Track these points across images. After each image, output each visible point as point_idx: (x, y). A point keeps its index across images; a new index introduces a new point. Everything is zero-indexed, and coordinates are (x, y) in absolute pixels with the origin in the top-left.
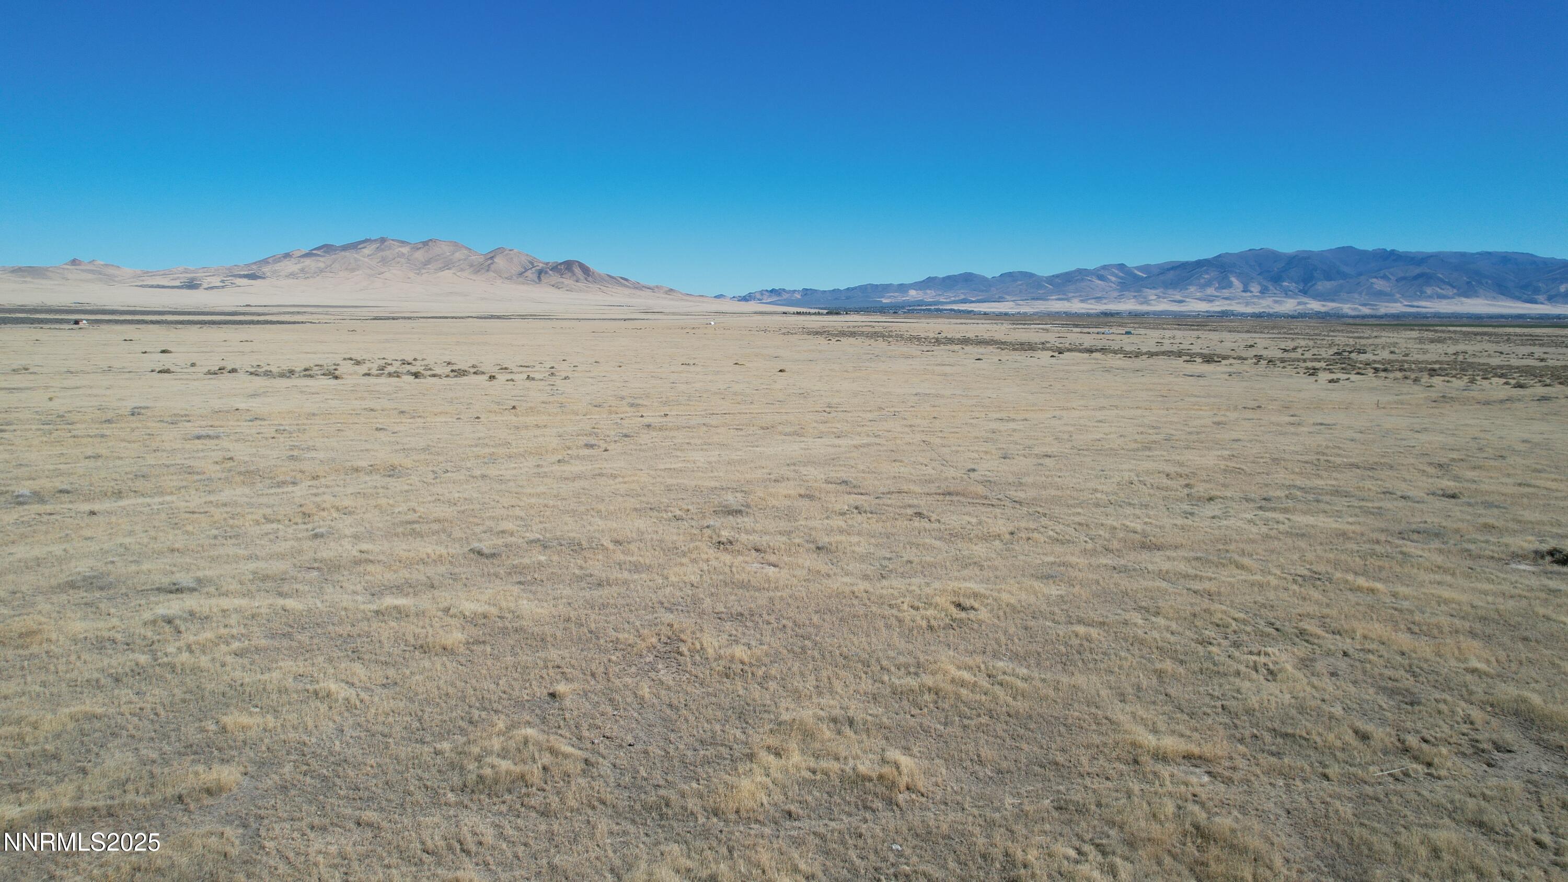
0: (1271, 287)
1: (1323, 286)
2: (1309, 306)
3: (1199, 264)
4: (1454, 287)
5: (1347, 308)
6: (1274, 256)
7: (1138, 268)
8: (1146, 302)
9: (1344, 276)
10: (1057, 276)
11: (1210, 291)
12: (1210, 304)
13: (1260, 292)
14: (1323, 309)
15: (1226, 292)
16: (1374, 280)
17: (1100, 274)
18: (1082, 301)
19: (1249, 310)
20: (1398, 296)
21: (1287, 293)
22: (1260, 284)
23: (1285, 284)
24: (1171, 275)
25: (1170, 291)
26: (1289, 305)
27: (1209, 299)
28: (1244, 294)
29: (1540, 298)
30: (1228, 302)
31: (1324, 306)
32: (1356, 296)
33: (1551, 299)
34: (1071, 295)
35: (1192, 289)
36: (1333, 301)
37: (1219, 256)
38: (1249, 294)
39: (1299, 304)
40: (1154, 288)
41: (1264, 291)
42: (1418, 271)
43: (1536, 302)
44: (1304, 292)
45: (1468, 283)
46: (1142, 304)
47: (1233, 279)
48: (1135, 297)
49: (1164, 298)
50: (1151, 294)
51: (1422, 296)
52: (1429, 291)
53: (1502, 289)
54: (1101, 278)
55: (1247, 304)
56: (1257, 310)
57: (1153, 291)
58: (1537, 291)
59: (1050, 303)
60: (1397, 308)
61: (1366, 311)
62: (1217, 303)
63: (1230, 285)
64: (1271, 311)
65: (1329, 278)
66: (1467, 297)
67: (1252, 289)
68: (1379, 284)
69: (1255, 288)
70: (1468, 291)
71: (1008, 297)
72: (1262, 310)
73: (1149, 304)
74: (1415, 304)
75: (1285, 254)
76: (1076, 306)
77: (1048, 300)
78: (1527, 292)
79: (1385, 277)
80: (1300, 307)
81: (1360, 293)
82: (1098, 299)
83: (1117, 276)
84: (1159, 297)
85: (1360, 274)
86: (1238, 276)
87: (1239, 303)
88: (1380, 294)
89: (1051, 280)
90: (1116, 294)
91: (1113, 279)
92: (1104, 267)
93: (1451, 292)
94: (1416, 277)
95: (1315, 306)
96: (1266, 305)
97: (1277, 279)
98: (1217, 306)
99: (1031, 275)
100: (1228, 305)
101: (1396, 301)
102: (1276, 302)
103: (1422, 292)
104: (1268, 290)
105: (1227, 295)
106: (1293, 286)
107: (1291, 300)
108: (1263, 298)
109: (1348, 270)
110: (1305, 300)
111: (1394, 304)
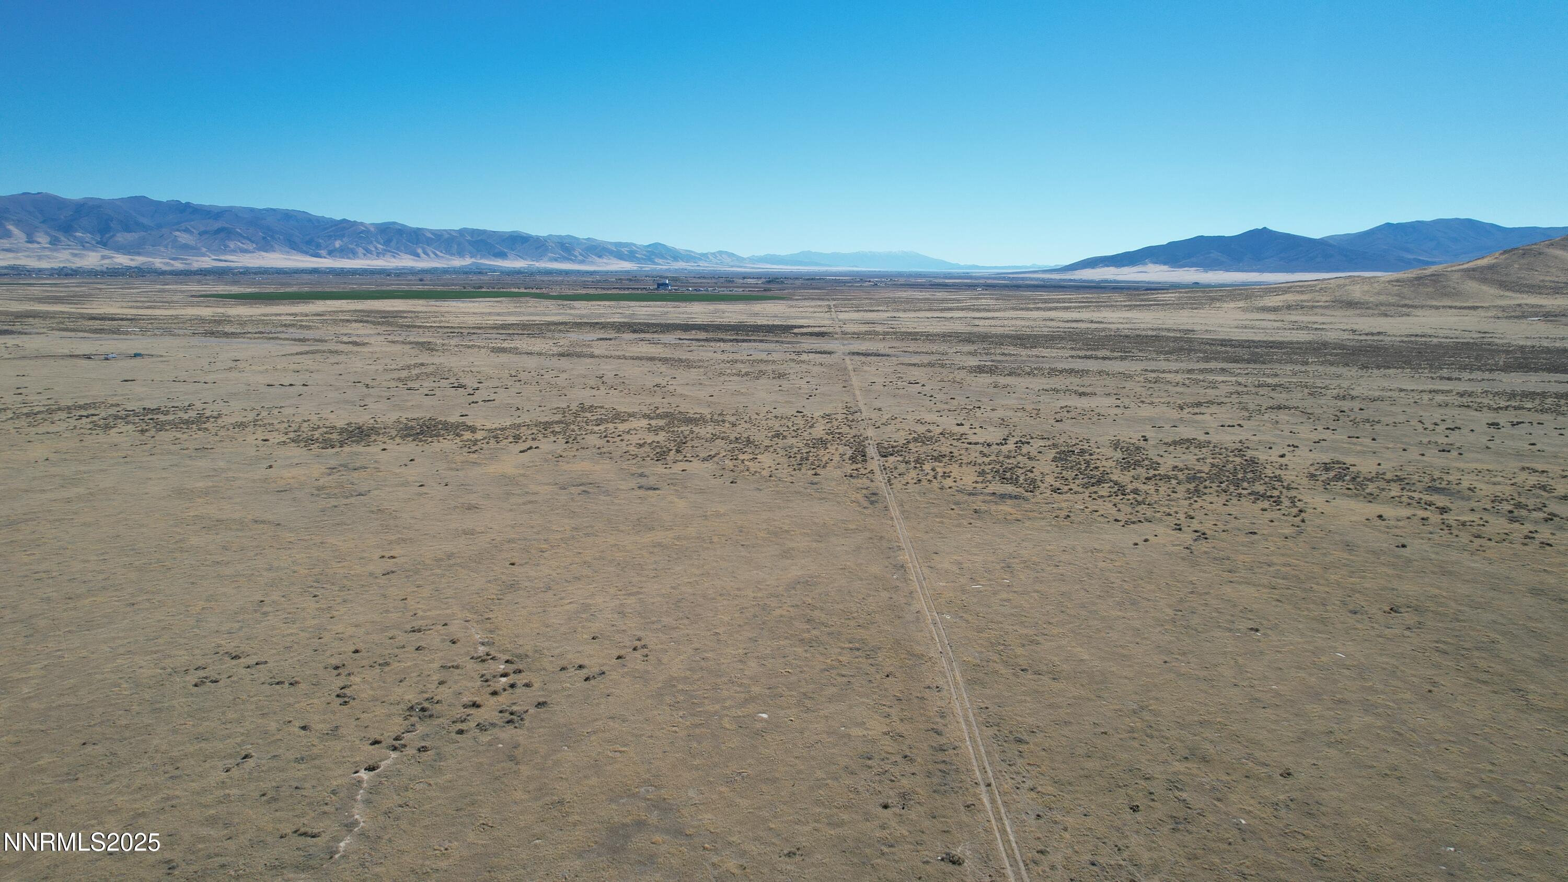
0: (63, 238)
1: (122, 237)
2: (115, 260)
4: (253, 242)
5: (158, 263)
6: (59, 203)
9: (145, 228)
13: (50, 243)
14: (133, 264)
15: (6, 243)
16: (177, 233)
19: (44, 265)
20: (204, 250)
21: (83, 244)
22: (47, 233)
23: (78, 234)
26: (92, 259)
28: (30, 245)
29: (323, 252)
30: (13, 255)
31: (132, 260)
32: (162, 249)
33: (331, 253)
36: (139, 254)
38: (36, 246)
39: (103, 257)
41: (54, 242)
42: (217, 225)
43: (319, 256)
44: (104, 244)
45: (264, 238)
47: (11, 228)
51: (226, 250)
52: (232, 245)
53: (293, 245)
55: (40, 258)
56: (56, 265)
58: (318, 246)
60: (207, 262)
61: (178, 265)
62: (0, 256)
63: (8, 235)
64: (74, 266)
65: (127, 229)
66: (266, 251)
67: (39, 240)
68: (184, 238)
69: (43, 239)
70: (265, 245)
72: (62, 265)
74: (223, 258)
75: (70, 201)
78: (309, 245)
79: (186, 230)
80: (107, 261)
81: (166, 246)
85: (159, 226)
86: (19, 223)
87: (28, 257)
88: (186, 247)
93: (251, 246)
94: (219, 231)
95: (123, 260)
96: (63, 258)
97: (67, 228)
98: (1, 260)
100: (15, 258)
101: (204, 255)
102: (75, 255)
103: (226, 246)
104: (59, 241)
105: (8, 246)
106: (88, 237)
107: (94, 254)
108: (56, 250)
109: (145, 221)
110: (107, 253)
111: (204, 259)
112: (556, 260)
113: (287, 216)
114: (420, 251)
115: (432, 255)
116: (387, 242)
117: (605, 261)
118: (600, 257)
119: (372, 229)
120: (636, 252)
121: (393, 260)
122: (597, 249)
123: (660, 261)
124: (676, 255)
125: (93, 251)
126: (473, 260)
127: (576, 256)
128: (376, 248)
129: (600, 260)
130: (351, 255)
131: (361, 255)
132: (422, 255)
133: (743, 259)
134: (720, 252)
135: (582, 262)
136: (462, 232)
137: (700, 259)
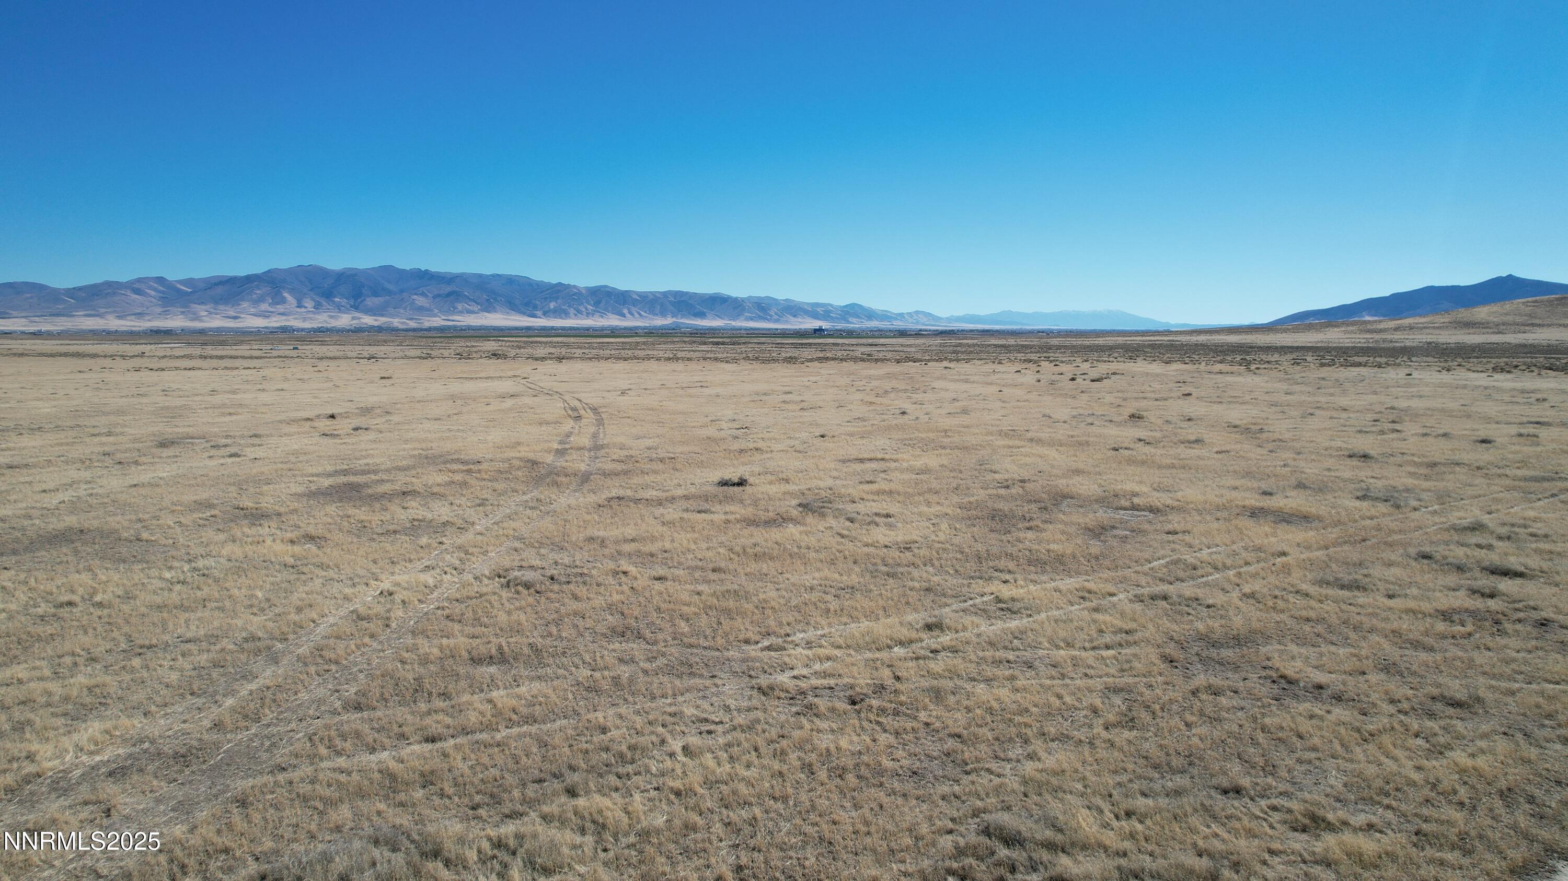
0: (324, 303)
1: (371, 301)
2: (363, 321)
3: (250, 280)
4: (478, 304)
5: (396, 322)
6: (324, 273)
7: (180, 282)
8: (197, 318)
9: (390, 293)
10: (80, 289)
11: (264, 307)
12: (267, 320)
13: (314, 307)
14: (376, 324)
15: (280, 308)
16: (415, 297)
17: (136, 287)
18: (120, 317)
19: (307, 325)
20: (436, 311)
21: (339, 308)
22: (313, 299)
23: (337, 299)
24: (220, 290)
25: (222, 307)
26: (345, 320)
27: (265, 315)
28: (299, 310)
29: (539, 313)
30: (284, 317)
31: (376, 320)
32: (402, 311)
33: (546, 314)
34: (102, 310)
35: (245, 305)
36: (382, 315)
37: (269, 271)
38: (303, 310)
39: (353, 318)
40: (202, 303)
41: (318, 306)
42: (449, 289)
44: (356, 308)
45: (488, 300)
46: (192, 320)
47: (286, 295)
48: (183, 313)
49: (217, 314)
50: (202, 310)
51: (455, 311)
52: (460, 306)
53: (513, 306)
54: (138, 292)
55: (304, 320)
56: (315, 325)
57: (203, 307)
58: (535, 307)
59: (77, 319)
60: (437, 321)
61: (412, 324)
62: (274, 319)
63: (283, 301)
64: (329, 326)
65: (375, 294)
66: (489, 312)
67: (306, 305)
68: (420, 301)
69: (309, 304)
70: (488, 307)
71: (14, 313)
72: (321, 325)
73: (202, 321)
74: (451, 318)
75: (332, 271)
76: (114, 323)
77: (74, 316)
78: (528, 308)
79: (423, 294)
80: (354, 322)
81: (405, 309)
82: (140, 315)
83: (155, 290)
84: (210, 313)
85: (402, 291)
86: (292, 291)
87: (295, 319)
88: (421, 309)
89: (72, 293)
90: (159, 310)
91: (153, 293)
92: (139, 280)
93: (476, 308)
94: (449, 295)
95: (368, 320)
96: (322, 320)
97: (328, 295)
98: (275, 322)
99: (41, 288)
100: (286, 320)
101: (435, 316)
102: (331, 317)
103: (455, 308)
104: (322, 306)
105: (282, 310)
106: (344, 302)
107: (346, 315)
108: (318, 313)
109: (391, 287)
110: (357, 315)
111: (434, 319)
112: (752, 319)
113: (511, 281)
114: (625, 311)
115: (637, 315)
116: (597, 304)
117: (799, 320)
118: (795, 316)
119: (584, 291)
120: (830, 311)
121: (601, 319)
122: (793, 309)
123: (854, 320)
124: (870, 314)
125: (345, 313)
126: (674, 319)
127: (771, 316)
128: (587, 309)
129: (795, 319)
130: (563, 315)
131: (572, 315)
132: (628, 315)
133: (940, 318)
134: (917, 312)
135: (777, 321)
136: (665, 294)
137: (896, 319)
